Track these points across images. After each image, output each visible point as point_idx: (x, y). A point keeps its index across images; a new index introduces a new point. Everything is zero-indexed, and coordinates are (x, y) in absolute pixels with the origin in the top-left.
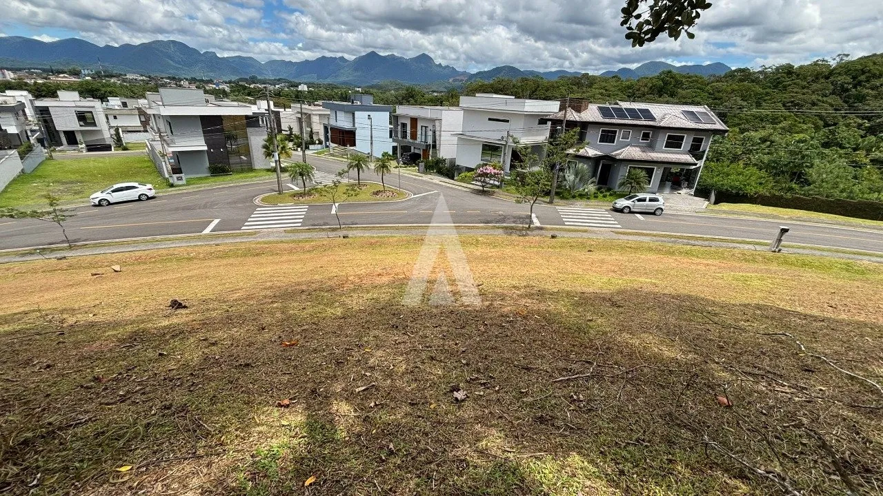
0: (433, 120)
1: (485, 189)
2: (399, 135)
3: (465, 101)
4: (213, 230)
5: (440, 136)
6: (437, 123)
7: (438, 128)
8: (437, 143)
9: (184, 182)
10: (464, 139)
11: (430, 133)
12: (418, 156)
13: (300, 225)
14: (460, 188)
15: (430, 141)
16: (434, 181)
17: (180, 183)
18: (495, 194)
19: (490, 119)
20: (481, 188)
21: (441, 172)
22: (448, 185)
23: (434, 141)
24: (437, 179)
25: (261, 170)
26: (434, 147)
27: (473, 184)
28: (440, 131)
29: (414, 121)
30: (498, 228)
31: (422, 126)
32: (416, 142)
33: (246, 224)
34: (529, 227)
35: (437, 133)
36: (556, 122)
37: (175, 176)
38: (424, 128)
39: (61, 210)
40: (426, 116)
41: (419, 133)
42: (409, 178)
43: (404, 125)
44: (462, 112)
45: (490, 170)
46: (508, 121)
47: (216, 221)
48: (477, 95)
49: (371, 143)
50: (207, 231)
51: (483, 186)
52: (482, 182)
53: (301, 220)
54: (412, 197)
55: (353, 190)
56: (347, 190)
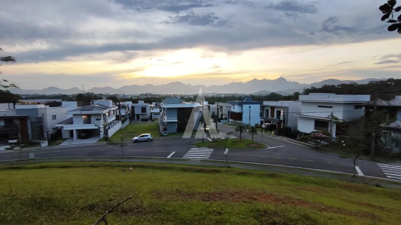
0: (284, 108)
1: (317, 146)
2: (265, 115)
4: (171, 157)
5: (288, 115)
6: (286, 109)
7: (286, 112)
8: (286, 120)
9: (167, 134)
10: (302, 117)
11: (282, 114)
13: (208, 158)
14: (300, 145)
15: (282, 118)
16: (283, 140)
17: (165, 135)
19: (319, 106)
20: (315, 146)
22: (292, 143)
23: (284, 119)
24: (285, 139)
26: (284, 121)
27: (309, 143)
28: (288, 113)
29: (273, 108)
31: (277, 111)
32: (273, 118)
33: (186, 155)
35: (286, 114)
37: (164, 132)
39: (124, 143)
40: (279, 106)
41: (275, 114)
43: (268, 110)
44: (301, 103)
45: (321, 135)
46: (332, 107)
47: (174, 152)
48: (310, 94)
49: (250, 119)
50: (169, 157)
51: (316, 145)
52: (315, 142)
53: (209, 156)
54: (269, 148)
55: (235, 142)
56: (232, 142)
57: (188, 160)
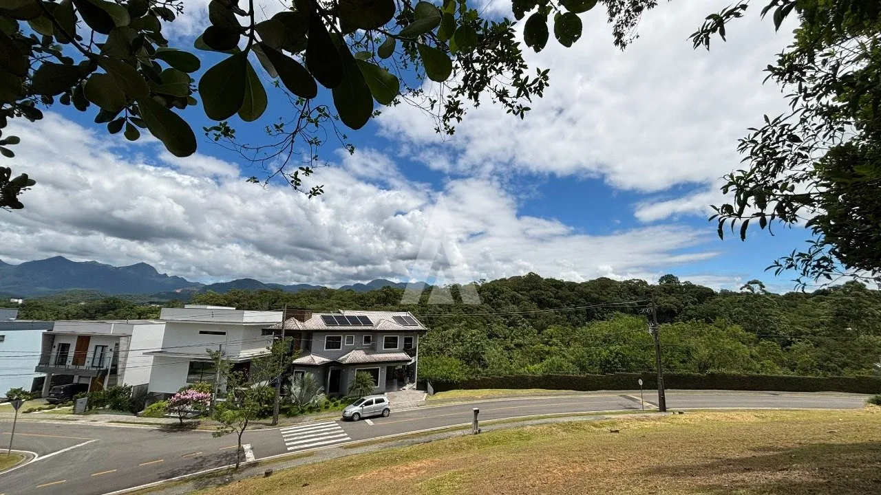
0: (116, 338)
1: (184, 421)
2: (52, 361)
3: (168, 314)
5: (126, 356)
6: (123, 341)
7: (122, 347)
8: (120, 366)
10: (162, 358)
11: (109, 355)
12: (82, 388)
14: (143, 426)
15: (107, 364)
16: (100, 423)
18: (200, 427)
19: (201, 332)
20: (178, 421)
21: (118, 407)
22: (124, 425)
23: (115, 365)
24: (105, 420)
26: (114, 371)
27: (168, 417)
28: (128, 351)
29: (84, 341)
30: (187, 481)
31: (97, 346)
34: (237, 466)
35: (121, 354)
36: (278, 332)
38: (99, 349)
40: (106, 333)
41: (90, 355)
43: (65, 347)
44: (165, 325)
45: (191, 394)
46: (224, 333)
48: (187, 306)
51: (181, 418)
52: (179, 411)
54: (35, 460)
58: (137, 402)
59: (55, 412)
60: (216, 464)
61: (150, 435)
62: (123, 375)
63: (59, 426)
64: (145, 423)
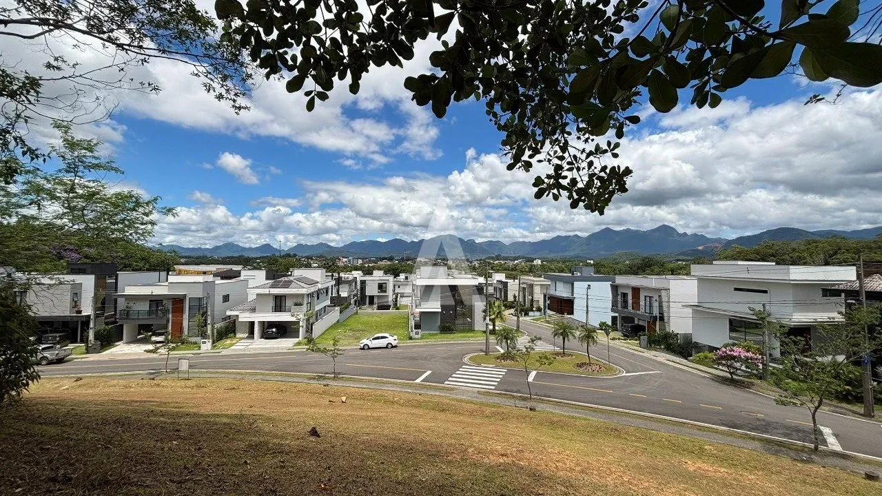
0: (659, 290)
1: (735, 377)
2: (619, 305)
3: (697, 270)
5: (669, 307)
6: (663, 293)
7: (664, 299)
8: (665, 315)
9: (419, 336)
10: (700, 311)
11: (656, 304)
12: (641, 328)
13: (493, 388)
14: (695, 371)
15: (656, 312)
16: (659, 359)
17: (417, 336)
18: (755, 388)
19: (736, 289)
20: (729, 376)
21: (670, 349)
22: (678, 366)
23: (661, 313)
24: (662, 357)
25: (478, 331)
26: (662, 319)
27: (717, 369)
28: (669, 302)
29: (636, 291)
30: (753, 438)
31: (645, 296)
32: (638, 312)
34: (816, 448)
35: (665, 304)
36: (852, 294)
37: (415, 331)
38: (648, 299)
39: (338, 350)
40: (650, 286)
41: (642, 303)
42: (627, 352)
43: (625, 295)
44: (696, 281)
45: (738, 351)
46: (765, 292)
47: (429, 372)
48: (714, 262)
49: (587, 312)
50: (418, 381)
51: (731, 373)
52: (728, 366)
53: (496, 384)
54: (624, 374)
55: (546, 358)
56: (540, 358)
57: (452, 389)
58: (684, 348)
59: (628, 343)
60: (786, 435)
61: (705, 381)
62: (669, 322)
63: (633, 354)
64: (697, 369)
